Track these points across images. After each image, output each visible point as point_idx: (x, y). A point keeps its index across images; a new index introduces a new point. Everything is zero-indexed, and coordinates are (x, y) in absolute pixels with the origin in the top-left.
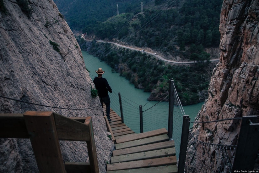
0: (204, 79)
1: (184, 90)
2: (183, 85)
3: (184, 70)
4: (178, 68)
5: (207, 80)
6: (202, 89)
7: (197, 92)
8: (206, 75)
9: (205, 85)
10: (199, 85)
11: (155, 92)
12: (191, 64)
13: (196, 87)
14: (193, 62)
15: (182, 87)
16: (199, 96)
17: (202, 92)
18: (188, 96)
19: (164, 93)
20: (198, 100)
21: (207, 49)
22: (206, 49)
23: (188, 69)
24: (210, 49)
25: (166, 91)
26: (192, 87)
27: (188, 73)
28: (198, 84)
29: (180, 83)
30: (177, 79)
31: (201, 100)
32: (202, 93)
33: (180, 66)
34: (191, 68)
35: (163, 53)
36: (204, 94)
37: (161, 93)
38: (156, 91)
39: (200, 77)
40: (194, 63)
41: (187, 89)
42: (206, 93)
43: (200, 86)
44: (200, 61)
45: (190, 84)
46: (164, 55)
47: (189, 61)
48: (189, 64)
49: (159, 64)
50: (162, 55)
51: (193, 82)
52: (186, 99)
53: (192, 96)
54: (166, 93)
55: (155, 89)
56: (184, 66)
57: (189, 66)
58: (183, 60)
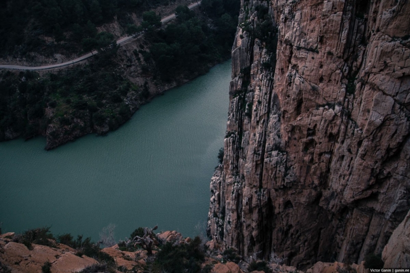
0: (120, 76)
1: (101, 105)
2: (95, 98)
3: (82, 73)
4: (70, 73)
5: (124, 77)
6: (126, 93)
7: (121, 101)
8: (120, 69)
9: (125, 85)
10: (118, 89)
11: (54, 129)
12: (88, 60)
13: (116, 92)
14: (90, 54)
15: (95, 103)
16: (128, 105)
17: (128, 97)
18: (112, 112)
19: (70, 124)
20: (130, 111)
21: (99, 28)
22: (97, 28)
23: (88, 69)
24: (102, 27)
25: (73, 119)
26: (109, 94)
27: (91, 75)
28: (116, 88)
29: (87, 96)
30: (80, 92)
31: (133, 109)
32: (129, 99)
33: (72, 68)
34: (91, 65)
35: (21, 58)
36: (131, 100)
37: (66, 127)
38: (54, 127)
39: (113, 75)
40: (92, 56)
41: (104, 101)
42: (133, 96)
43: (120, 88)
44: (102, 49)
45: (104, 93)
46: (27, 61)
47: (79, 56)
48: (84, 62)
49: (27, 79)
50: (20, 61)
51: (107, 87)
52: (113, 117)
53: (118, 109)
54: (74, 122)
55: (51, 125)
56: (78, 66)
57: (87, 64)
58: (69, 57)
